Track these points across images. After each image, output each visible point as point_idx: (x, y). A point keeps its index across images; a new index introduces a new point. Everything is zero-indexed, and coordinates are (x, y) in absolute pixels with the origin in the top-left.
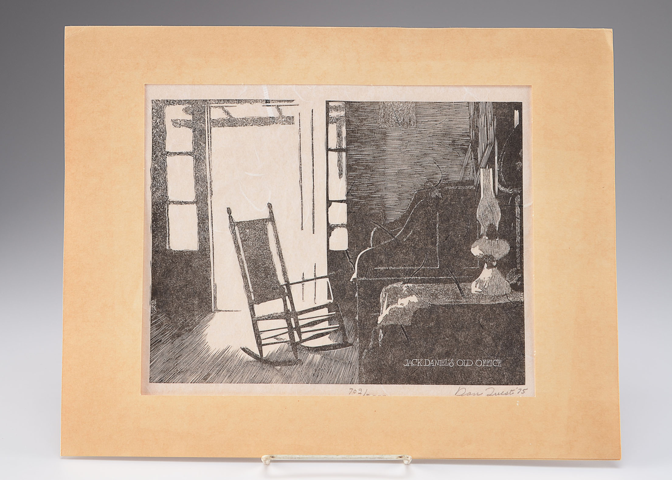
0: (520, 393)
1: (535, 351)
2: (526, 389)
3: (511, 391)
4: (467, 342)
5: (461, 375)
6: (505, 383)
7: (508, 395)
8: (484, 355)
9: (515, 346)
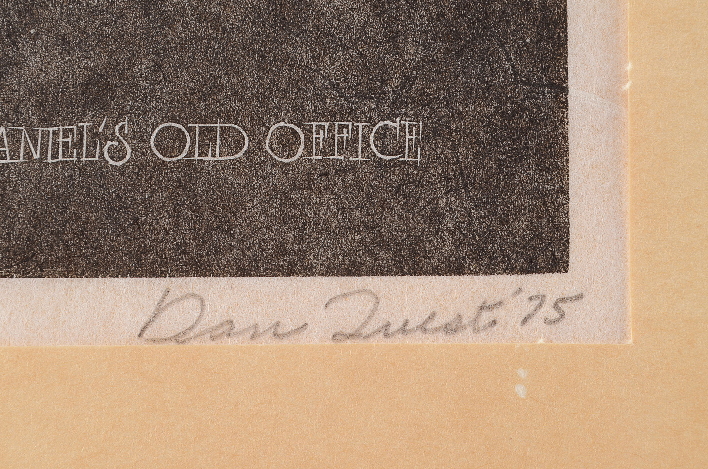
0: (537, 321)
1: (629, 67)
2: (571, 299)
3: (481, 308)
4: (217, 16)
5: (176, 216)
6: (446, 260)
7: (460, 334)
8: (319, 96)
9: (505, 33)
